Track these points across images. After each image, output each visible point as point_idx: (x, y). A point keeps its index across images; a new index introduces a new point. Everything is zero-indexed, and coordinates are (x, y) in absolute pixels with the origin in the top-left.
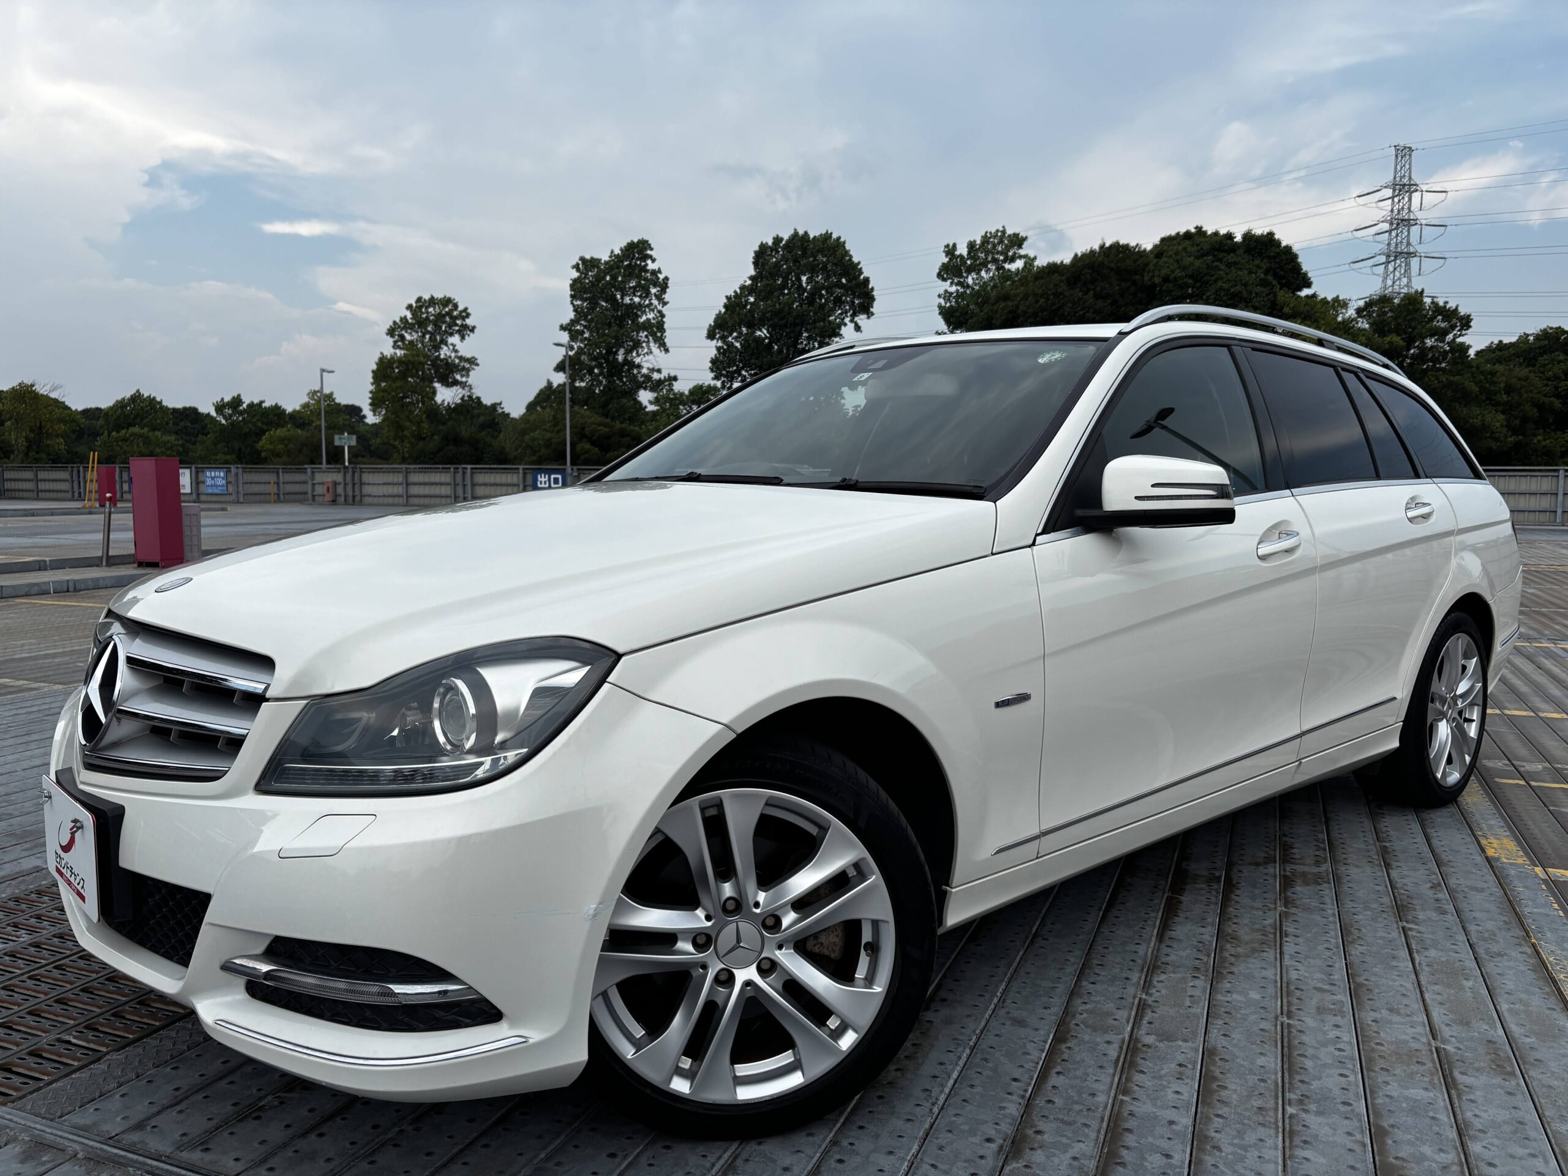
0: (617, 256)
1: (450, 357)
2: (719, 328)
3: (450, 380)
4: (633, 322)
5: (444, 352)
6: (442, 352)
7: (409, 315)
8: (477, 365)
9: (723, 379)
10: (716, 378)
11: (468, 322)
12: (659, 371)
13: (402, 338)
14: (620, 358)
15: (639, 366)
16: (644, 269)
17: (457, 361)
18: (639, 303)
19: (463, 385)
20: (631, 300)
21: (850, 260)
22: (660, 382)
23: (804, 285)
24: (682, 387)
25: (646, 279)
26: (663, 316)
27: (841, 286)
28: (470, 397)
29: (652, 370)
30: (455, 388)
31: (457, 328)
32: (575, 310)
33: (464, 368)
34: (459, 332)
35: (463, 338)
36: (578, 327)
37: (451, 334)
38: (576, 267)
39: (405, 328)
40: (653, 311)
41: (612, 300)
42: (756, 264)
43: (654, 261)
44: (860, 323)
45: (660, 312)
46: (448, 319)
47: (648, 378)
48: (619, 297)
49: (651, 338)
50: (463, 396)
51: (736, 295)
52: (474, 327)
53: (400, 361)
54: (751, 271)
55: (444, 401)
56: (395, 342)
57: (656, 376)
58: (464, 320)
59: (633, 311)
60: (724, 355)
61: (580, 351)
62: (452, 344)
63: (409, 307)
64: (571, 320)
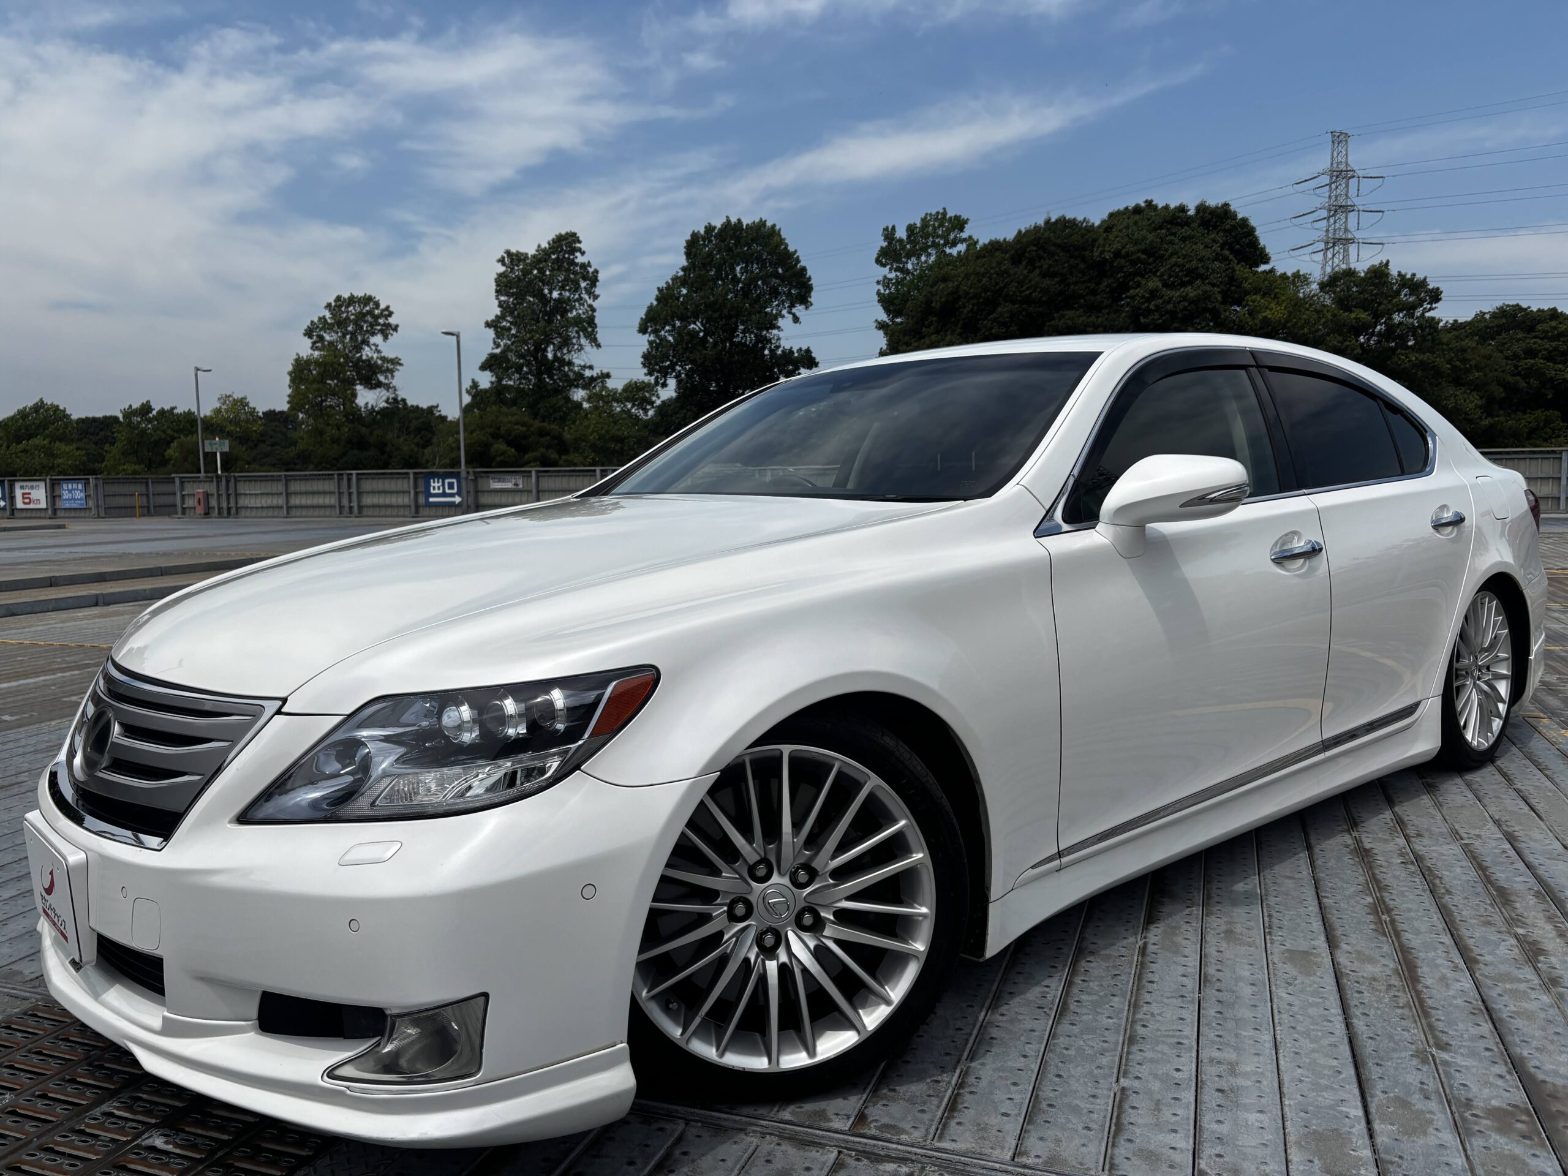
0: (544, 250)
1: (372, 358)
2: (651, 321)
3: (374, 382)
4: (562, 316)
5: (367, 353)
6: (364, 353)
7: (328, 315)
8: (401, 365)
9: (656, 374)
10: (650, 374)
11: (392, 320)
12: (591, 367)
13: (321, 339)
14: (550, 356)
15: (570, 363)
16: (573, 263)
17: (379, 362)
18: (569, 297)
19: (387, 387)
20: (560, 294)
21: (786, 248)
22: (592, 379)
23: (739, 275)
24: (616, 384)
25: (575, 273)
26: (594, 310)
27: (776, 275)
28: (395, 399)
29: (584, 367)
30: (378, 390)
31: (379, 328)
32: (500, 306)
33: (388, 370)
34: (382, 331)
35: (386, 338)
36: (504, 323)
37: (373, 334)
38: (502, 261)
39: (323, 329)
40: (583, 305)
41: (540, 295)
42: (688, 254)
43: (583, 253)
44: (798, 314)
45: (590, 306)
46: (369, 318)
47: (580, 376)
48: (546, 291)
49: (581, 334)
50: (388, 399)
51: (668, 287)
52: (397, 326)
53: (317, 363)
54: (683, 261)
55: (367, 404)
56: (314, 343)
57: (588, 373)
59: (562, 306)
60: (657, 349)
61: (507, 349)
63: (329, 306)
64: (497, 316)
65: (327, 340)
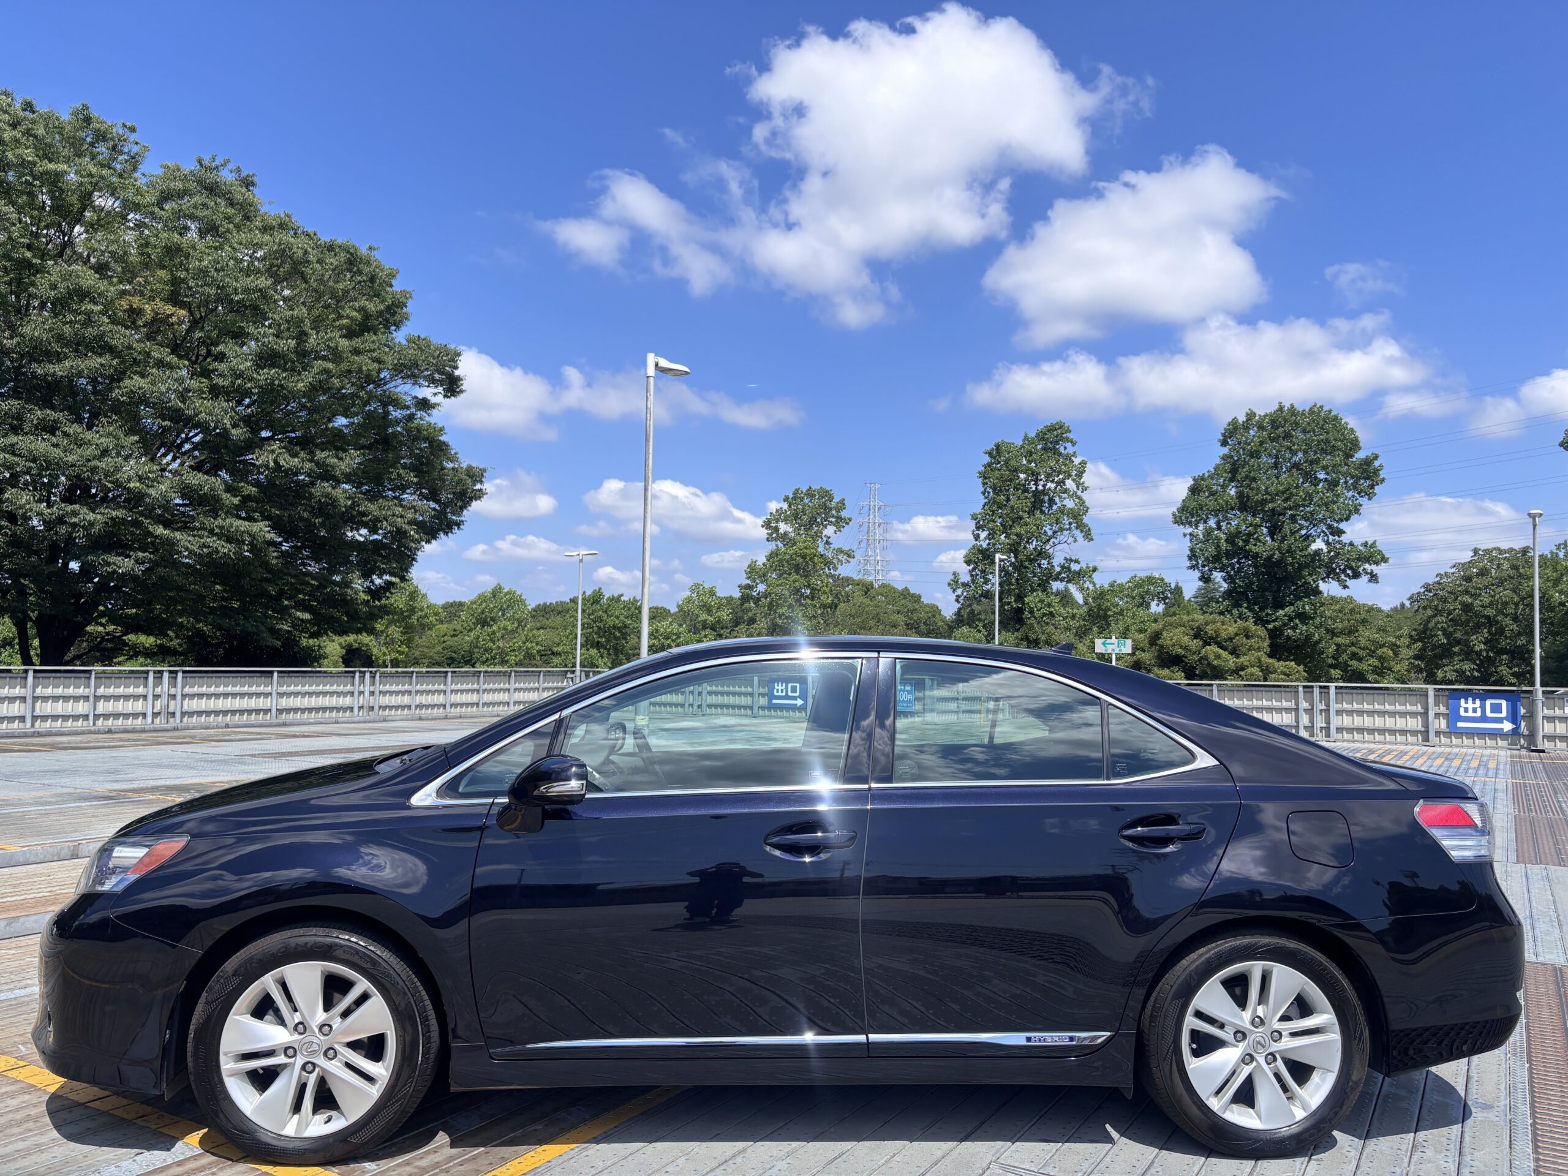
0: (1031, 440)
2: (1186, 512)
7: (785, 507)
11: (844, 514)
12: (1077, 561)
13: (777, 529)
14: (1032, 547)
16: (1060, 453)
17: (832, 553)
18: (1054, 489)
22: (1080, 572)
25: (1061, 464)
26: (1082, 502)
29: (1070, 561)
31: (833, 520)
33: (840, 561)
34: (834, 523)
35: (838, 530)
37: (825, 527)
38: (990, 454)
39: (781, 520)
40: (1071, 497)
42: (1225, 443)
43: (1074, 443)
45: (1079, 498)
46: (823, 510)
47: (1064, 568)
49: (1073, 525)
52: (850, 519)
56: (771, 534)
57: (1075, 567)
58: (838, 510)
59: (1044, 498)
62: (826, 536)
63: (787, 499)
64: (981, 508)
65: (781, 531)
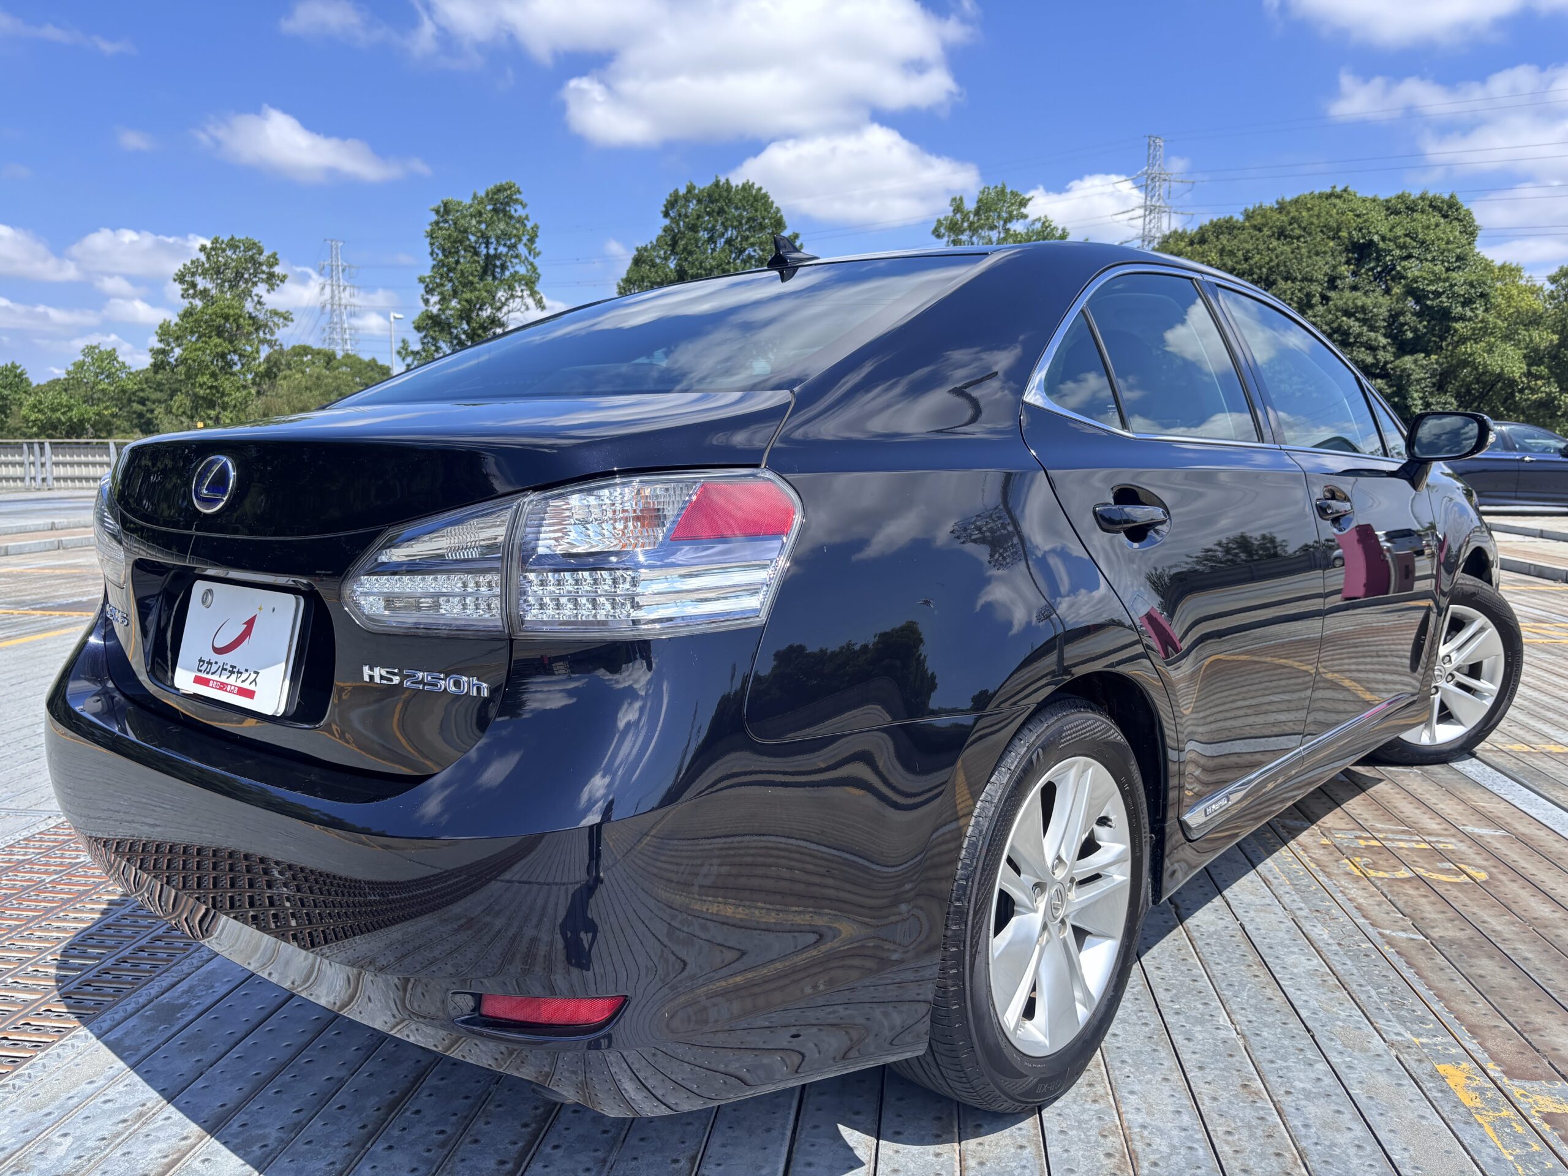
0: (480, 200)
6: (246, 305)
7: (203, 258)
8: (292, 320)
11: (277, 270)
13: (194, 285)
14: (485, 314)
16: (511, 215)
20: (496, 249)
25: (514, 227)
26: (535, 269)
31: (264, 276)
34: (267, 281)
35: (271, 288)
36: (439, 279)
37: (255, 284)
38: (437, 212)
39: (198, 274)
40: (523, 263)
41: (472, 249)
42: (668, 214)
43: (524, 206)
45: (531, 264)
46: (251, 265)
48: (479, 246)
49: (527, 293)
52: (285, 277)
54: (662, 221)
56: (187, 290)
58: (271, 266)
59: (497, 262)
62: (257, 295)
63: (204, 249)
64: (430, 272)
65: (200, 287)
